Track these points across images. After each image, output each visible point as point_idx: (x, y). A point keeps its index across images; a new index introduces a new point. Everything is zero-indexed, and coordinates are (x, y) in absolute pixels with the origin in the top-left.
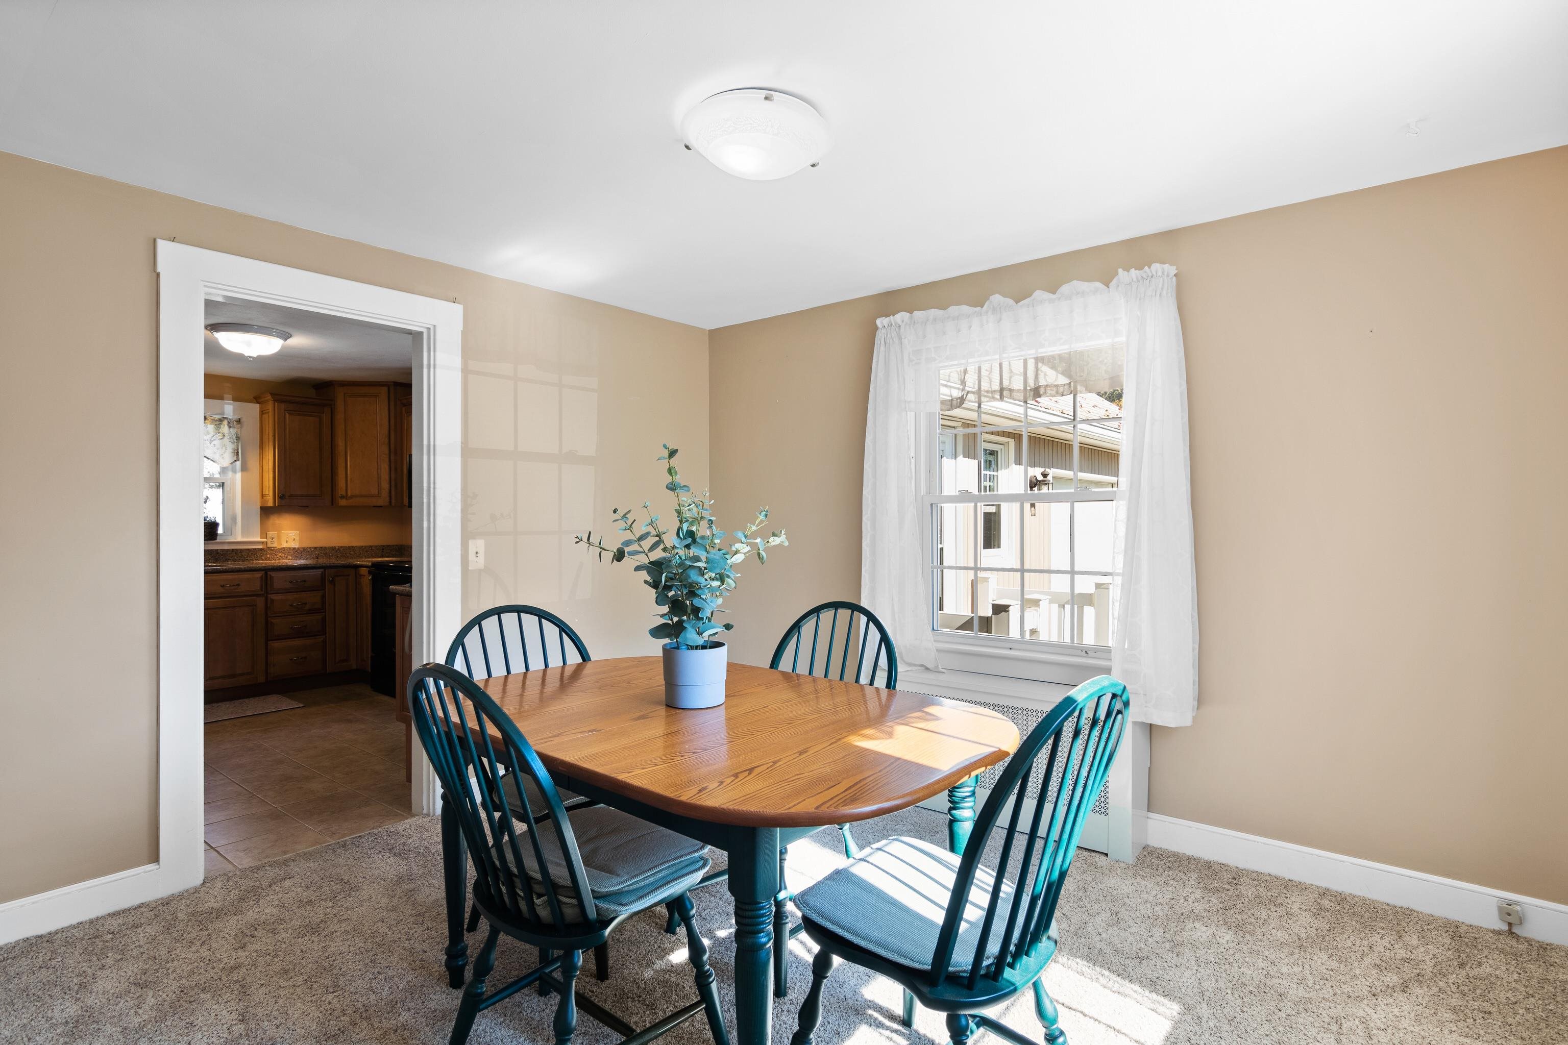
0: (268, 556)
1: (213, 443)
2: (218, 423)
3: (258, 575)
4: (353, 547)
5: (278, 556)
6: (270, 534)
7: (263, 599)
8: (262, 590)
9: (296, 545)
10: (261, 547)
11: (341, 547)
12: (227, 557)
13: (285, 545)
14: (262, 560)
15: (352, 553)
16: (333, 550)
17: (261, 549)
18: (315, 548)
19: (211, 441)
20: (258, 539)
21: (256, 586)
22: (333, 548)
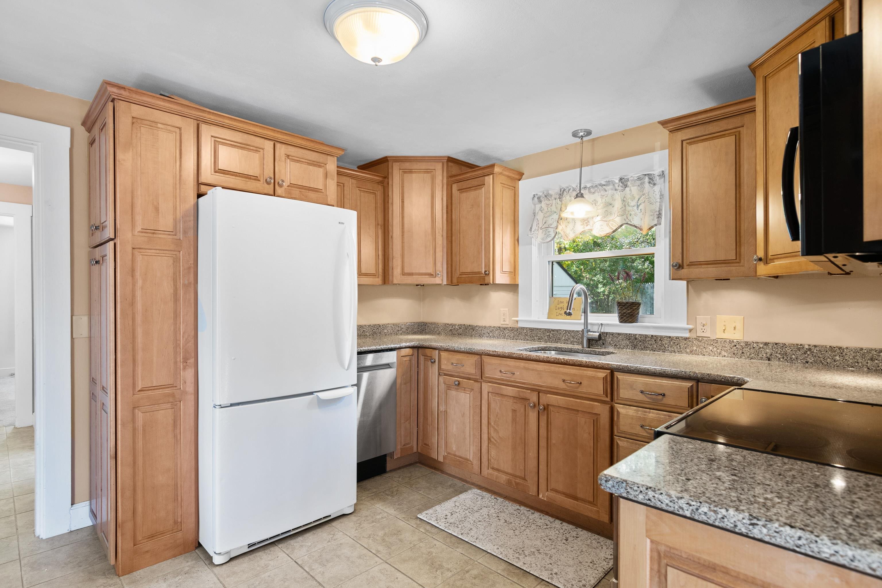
0: (695, 348)
1: (640, 208)
2: (639, 182)
3: (602, 374)
4: (840, 348)
5: (707, 350)
6: (701, 319)
7: (607, 407)
8: (607, 396)
9: (737, 336)
10: (687, 335)
11: (815, 346)
12: (646, 345)
13: (720, 335)
14: (687, 353)
15: (837, 358)
16: (799, 349)
17: (686, 339)
18: (766, 344)
19: (638, 206)
20: (685, 325)
21: (598, 389)
22: (799, 347)
